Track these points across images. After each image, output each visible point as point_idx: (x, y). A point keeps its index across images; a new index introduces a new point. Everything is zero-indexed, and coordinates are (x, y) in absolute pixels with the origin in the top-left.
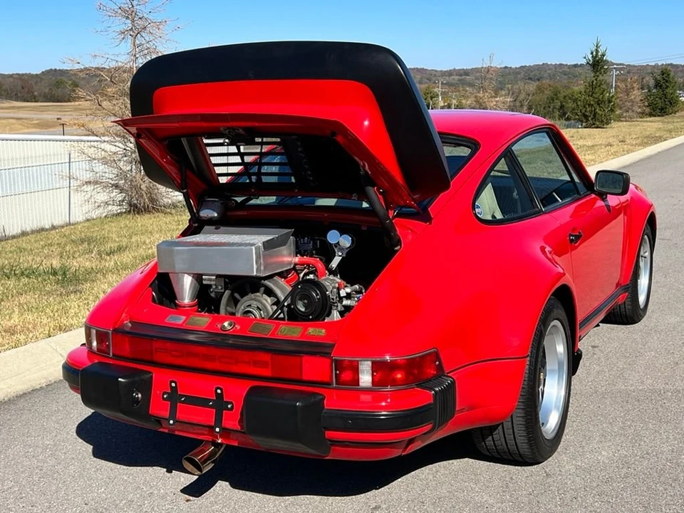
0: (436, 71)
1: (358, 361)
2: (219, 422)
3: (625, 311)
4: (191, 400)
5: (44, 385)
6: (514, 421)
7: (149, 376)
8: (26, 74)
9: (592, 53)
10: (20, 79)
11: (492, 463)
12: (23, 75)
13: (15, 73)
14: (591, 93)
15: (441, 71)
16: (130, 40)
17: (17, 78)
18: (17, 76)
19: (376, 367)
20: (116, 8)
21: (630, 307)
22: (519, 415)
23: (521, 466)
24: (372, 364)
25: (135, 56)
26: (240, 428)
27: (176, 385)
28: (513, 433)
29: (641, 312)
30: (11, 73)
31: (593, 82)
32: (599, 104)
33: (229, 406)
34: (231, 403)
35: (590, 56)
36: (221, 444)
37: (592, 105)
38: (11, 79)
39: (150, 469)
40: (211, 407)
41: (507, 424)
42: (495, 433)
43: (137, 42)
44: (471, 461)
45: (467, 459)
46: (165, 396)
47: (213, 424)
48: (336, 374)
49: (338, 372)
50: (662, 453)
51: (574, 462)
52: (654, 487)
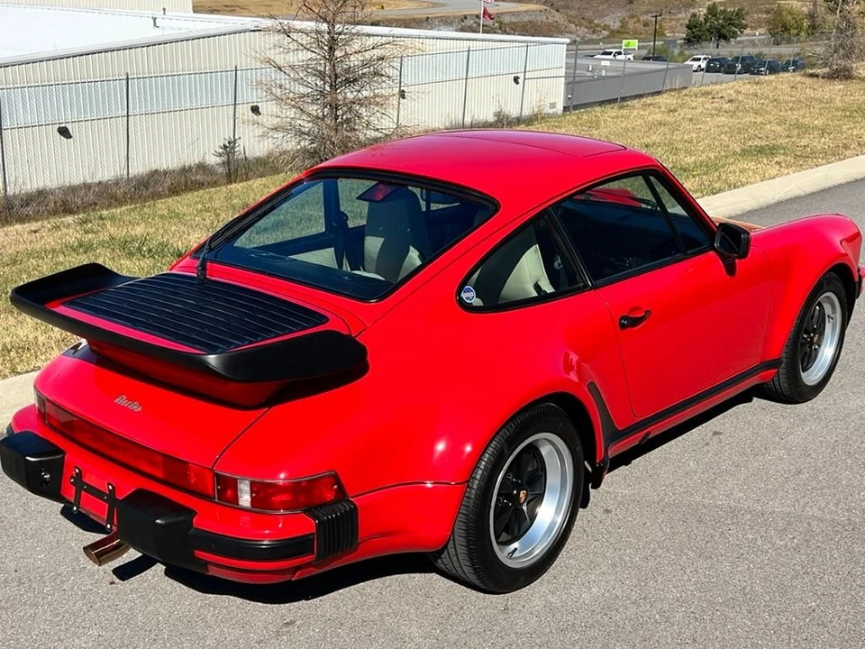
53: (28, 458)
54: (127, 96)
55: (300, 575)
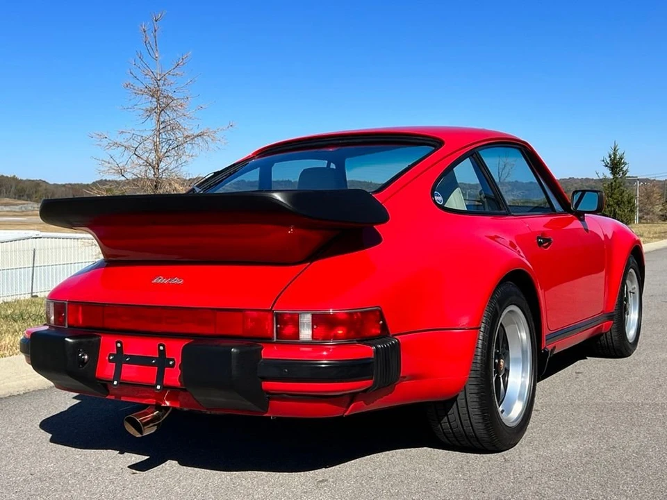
0: (465, 184)
1: (298, 314)
2: (160, 379)
3: (612, 343)
4: (135, 360)
5: (22, 393)
6: (468, 399)
7: (97, 339)
8: (78, 184)
9: (610, 156)
10: (72, 189)
11: (450, 452)
12: (75, 185)
13: (67, 183)
14: (610, 194)
15: (469, 184)
16: (154, 116)
17: (69, 188)
18: (70, 186)
19: (316, 320)
20: (142, 87)
21: (616, 338)
22: (472, 391)
23: (480, 454)
24: (312, 317)
25: (159, 131)
26: (179, 384)
27: (121, 345)
28: (466, 411)
29: (630, 346)
30: (64, 183)
31: (612, 183)
32: (618, 205)
33: (171, 363)
34: (173, 360)
35: (608, 160)
36: (167, 408)
37: (612, 205)
38: (63, 189)
39: (104, 452)
40: (153, 365)
41: (461, 401)
42: (449, 413)
43: (162, 119)
44: (429, 449)
45: (425, 448)
46: (111, 358)
47: (155, 382)
48: (277, 328)
49: (279, 326)
50: (630, 447)
51: (536, 452)
52: (615, 471)
53: (67, 339)
54: (33, 278)
55: (353, 409)
